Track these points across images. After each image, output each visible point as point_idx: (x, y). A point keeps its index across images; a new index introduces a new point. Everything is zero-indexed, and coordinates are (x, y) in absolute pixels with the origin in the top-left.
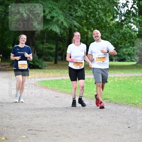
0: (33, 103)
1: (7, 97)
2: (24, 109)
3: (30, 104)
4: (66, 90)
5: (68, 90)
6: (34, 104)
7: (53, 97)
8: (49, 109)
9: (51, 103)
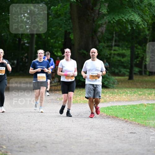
0: (94, 142)
2: (80, 152)
3: (89, 144)
4: (147, 121)
6: (95, 144)
7: (127, 133)
9: (124, 142)
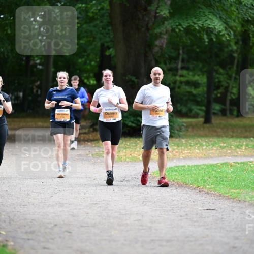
0: (149, 225)
1: (80, 209)
2: (125, 240)
3: (140, 227)
4: (234, 191)
5: (238, 191)
6: (150, 228)
7: (201, 210)
8: (191, 241)
9: (196, 224)
